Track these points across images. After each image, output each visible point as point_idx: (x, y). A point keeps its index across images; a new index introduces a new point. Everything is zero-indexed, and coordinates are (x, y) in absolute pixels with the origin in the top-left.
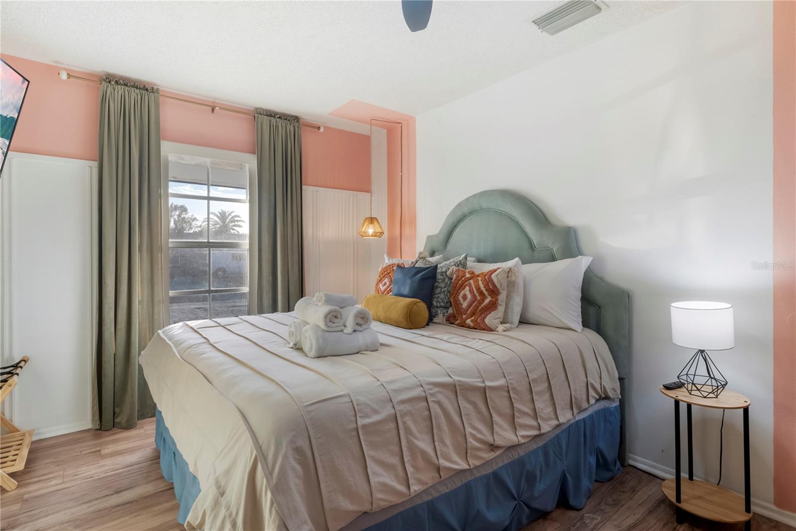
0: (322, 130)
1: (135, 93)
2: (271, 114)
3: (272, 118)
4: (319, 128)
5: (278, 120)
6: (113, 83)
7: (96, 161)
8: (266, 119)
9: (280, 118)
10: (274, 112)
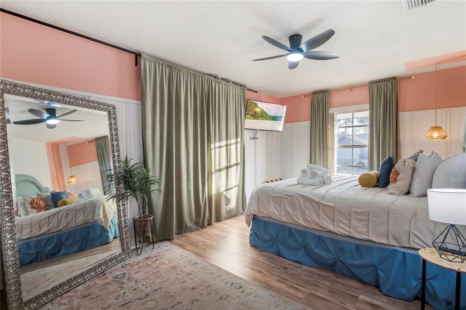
0: (413, 78)
1: (321, 95)
2: (378, 82)
3: (378, 84)
4: (411, 78)
5: (381, 83)
6: (315, 94)
7: (309, 121)
8: (375, 85)
9: (382, 81)
10: (378, 80)
